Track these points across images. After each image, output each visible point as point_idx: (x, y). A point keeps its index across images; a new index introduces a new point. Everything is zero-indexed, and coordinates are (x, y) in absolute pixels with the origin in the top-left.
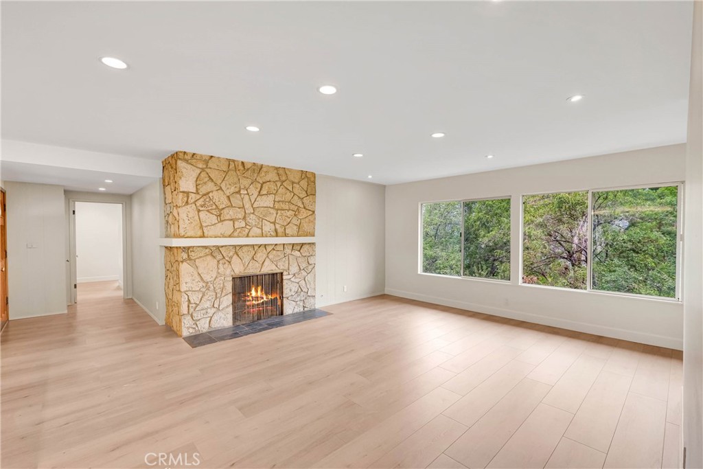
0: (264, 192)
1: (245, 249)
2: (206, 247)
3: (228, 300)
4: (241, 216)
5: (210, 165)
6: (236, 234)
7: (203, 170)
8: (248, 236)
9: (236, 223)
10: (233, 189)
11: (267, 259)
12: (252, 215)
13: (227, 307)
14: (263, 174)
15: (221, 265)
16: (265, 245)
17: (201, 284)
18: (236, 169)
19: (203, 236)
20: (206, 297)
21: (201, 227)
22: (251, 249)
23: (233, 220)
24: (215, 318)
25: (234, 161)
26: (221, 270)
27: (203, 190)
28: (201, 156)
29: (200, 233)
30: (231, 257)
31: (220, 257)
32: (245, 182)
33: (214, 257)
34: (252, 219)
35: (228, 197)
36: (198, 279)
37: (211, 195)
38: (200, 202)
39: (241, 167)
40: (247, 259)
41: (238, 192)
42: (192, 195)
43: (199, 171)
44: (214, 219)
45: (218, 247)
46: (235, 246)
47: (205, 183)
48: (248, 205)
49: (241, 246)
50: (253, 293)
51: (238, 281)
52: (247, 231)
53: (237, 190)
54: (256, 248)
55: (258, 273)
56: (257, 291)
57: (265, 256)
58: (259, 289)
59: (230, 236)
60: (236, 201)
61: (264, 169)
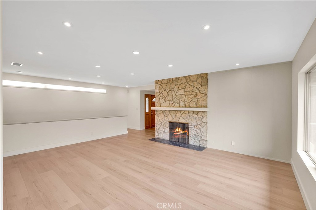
0: (180, 88)
1: (173, 112)
2: (161, 110)
3: (167, 130)
4: (171, 99)
5: (163, 82)
6: (170, 106)
7: (161, 85)
8: (174, 107)
9: (170, 102)
10: (169, 89)
12: (175, 99)
13: (167, 132)
14: (179, 81)
15: (165, 117)
16: (180, 111)
17: (160, 122)
18: (170, 82)
19: (160, 107)
20: (161, 127)
21: (160, 104)
22: (175, 112)
23: (169, 101)
24: (163, 135)
25: (169, 79)
26: (165, 119)
27: (160, 92)
28: (160, 80)
29: (159, 106)
30: (168, 115)
31: (165, 114)
32: (173, 86)
33: (163, 114)
34: (175, 100)
35: (167, 92)
36: (159, 121)
37: (163, 93)
38: (160, 96)
39: (172, 81)
40: (173, 116)
41: (171, 90)
42: (158, 94)
43: (159, 85)
44: (164, 101)
45: (164, 111)
46: (169, 111)
47: (161, 89)
48: (174, 95)
49: (171, 111)
50: (177, 130)
51: (171, 123)
52: (174, 105)
53: (170, 89)
54: (177, 112)
55: (178, 122)
57: (180, 116)
58: (180, 129)
59: (168, 107)
60: (170, 94)
61: (180, 79)
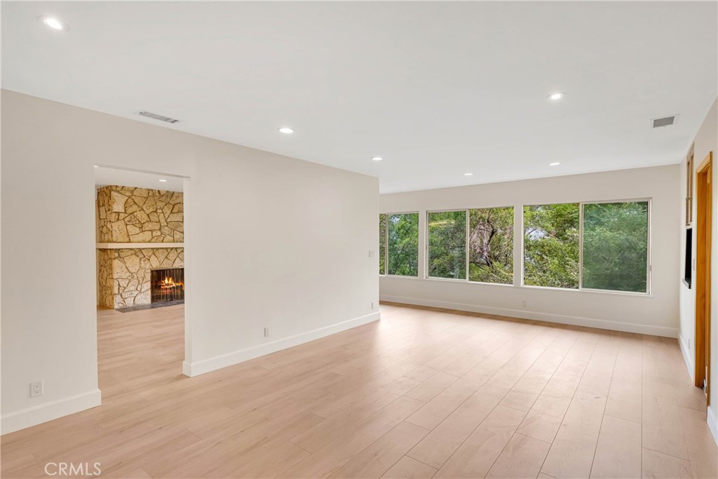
0: (175, 211)
1: (160, 251)
2: (131, 249)
3: (148, 286)
4: (157, 227)
5: (135, 193)
6: (153, 240)
7: (130, 197)
8: (162, 242)
9: (154, 233)
10: (151, 210)
11: (178, 258)
12: (166, 228)
13: (147, 290)
14: (174, 198)
15: (142, 262)
16: (176, 248)
17: (128, 274)
18: (153, 196)
19: (130, 242)
20: (131, 283)
21: (128, 235)
22: (165, 251)
23: (152, 231)
24: (138, 297)
25: (152, 190)
26: (143, 265)
27: (129, 211)
28: (129, 188)
29: (127, 240)
30: (150, 256)
31: (141, 256)
32: (160, 204)
33: (137, 256)
34: (166, 230)
35: (148, 215)
36: (126, 270)
37: (135, 214)
38: (127, 220)
39: (157, 194)
40: (162, 258)
41: (156, 212)
42: (121, 214)
43: (126, 198)
44: (138, 230)
45: (140, 249)
46: (153, 249)
47: (131, 206)
48: (162, 220)
49: (158, 249)
50: (166, 281)
51: (155, 273)
52: (162, 238)
53: (155, 210)
54: (169, 250)
55: (171, 268)
56: (168, 280)
57: (176, 256)
58: (170, 279)
59: (149, 242)
60: (154, 218)
61: (175, 195)
